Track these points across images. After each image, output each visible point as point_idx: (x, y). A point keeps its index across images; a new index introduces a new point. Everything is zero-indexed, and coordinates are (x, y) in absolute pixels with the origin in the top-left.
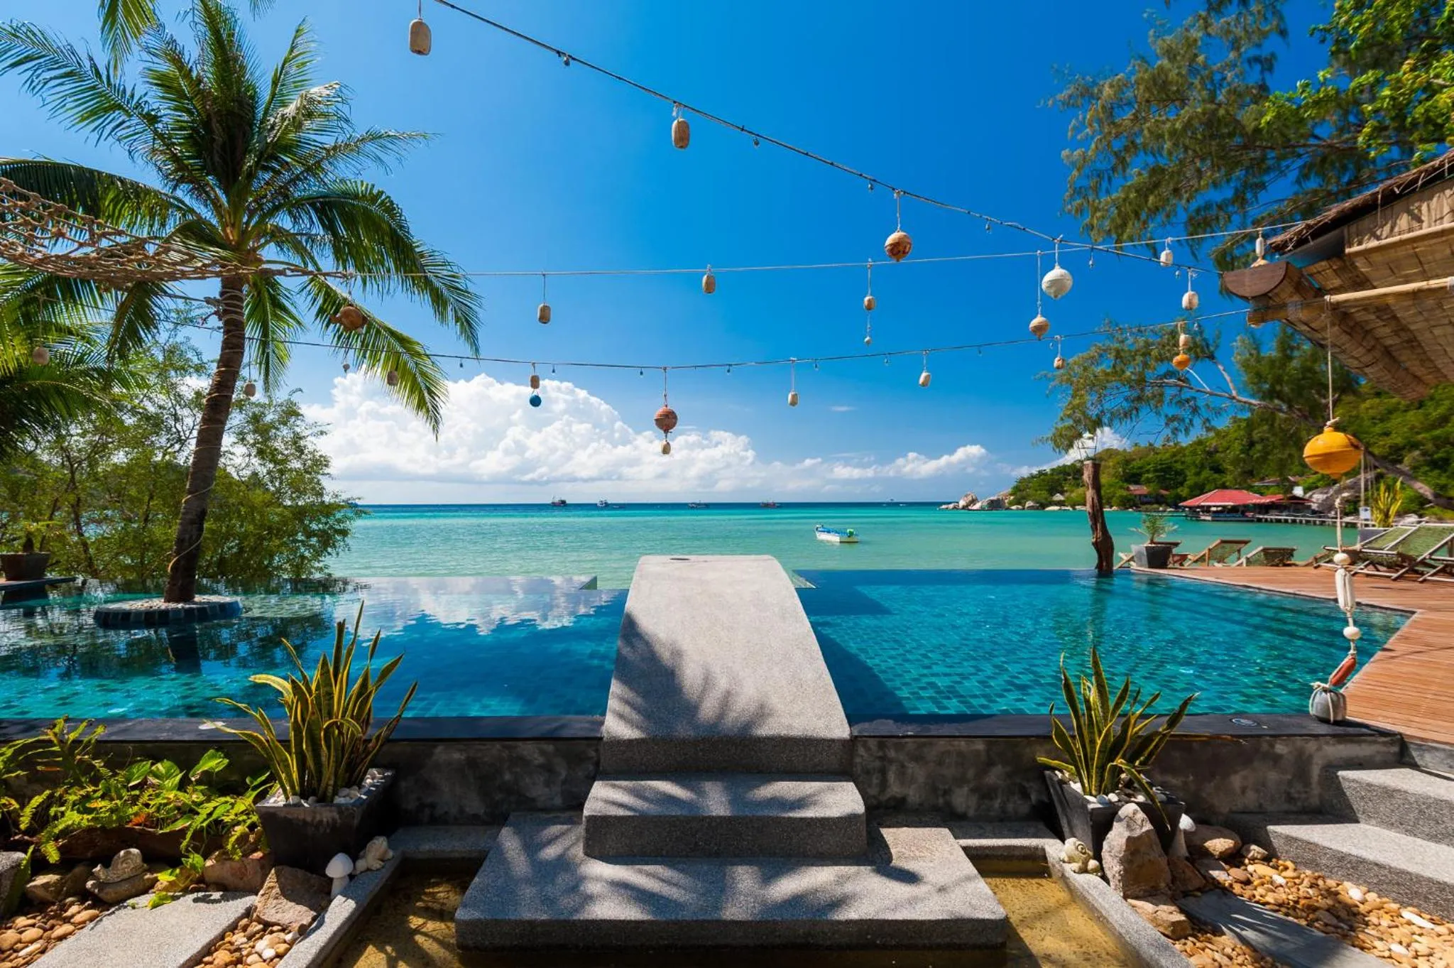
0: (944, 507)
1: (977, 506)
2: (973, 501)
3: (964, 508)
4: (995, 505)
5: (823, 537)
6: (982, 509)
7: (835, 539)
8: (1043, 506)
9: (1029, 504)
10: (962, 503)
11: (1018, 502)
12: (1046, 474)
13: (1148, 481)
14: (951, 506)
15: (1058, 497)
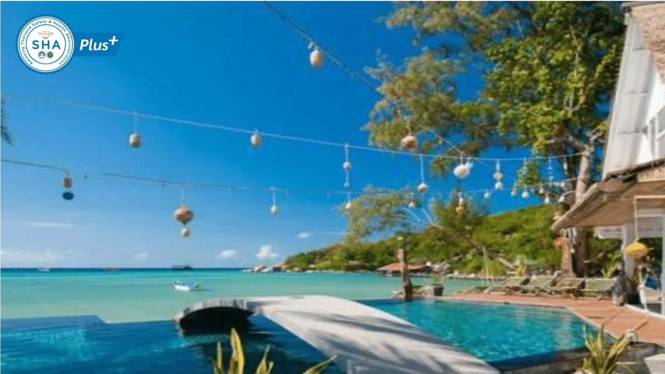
0: (244, 271)
1: (266, 270)
2: (264, 268)
3: (259, 271)
4: (277, 270)
5: (178, 287)
6: (268, 272)
7: (186, 288)
8: (304, 270)
9: (296, 269)
10: (256, 269)
11: (291, 268)
12: (305, 255)
13: (359, 259)
14: (249, 270)
15: (312, 266)
